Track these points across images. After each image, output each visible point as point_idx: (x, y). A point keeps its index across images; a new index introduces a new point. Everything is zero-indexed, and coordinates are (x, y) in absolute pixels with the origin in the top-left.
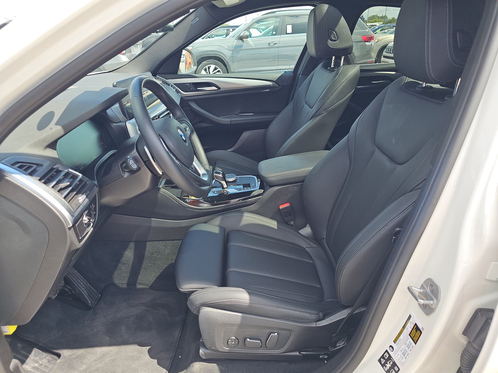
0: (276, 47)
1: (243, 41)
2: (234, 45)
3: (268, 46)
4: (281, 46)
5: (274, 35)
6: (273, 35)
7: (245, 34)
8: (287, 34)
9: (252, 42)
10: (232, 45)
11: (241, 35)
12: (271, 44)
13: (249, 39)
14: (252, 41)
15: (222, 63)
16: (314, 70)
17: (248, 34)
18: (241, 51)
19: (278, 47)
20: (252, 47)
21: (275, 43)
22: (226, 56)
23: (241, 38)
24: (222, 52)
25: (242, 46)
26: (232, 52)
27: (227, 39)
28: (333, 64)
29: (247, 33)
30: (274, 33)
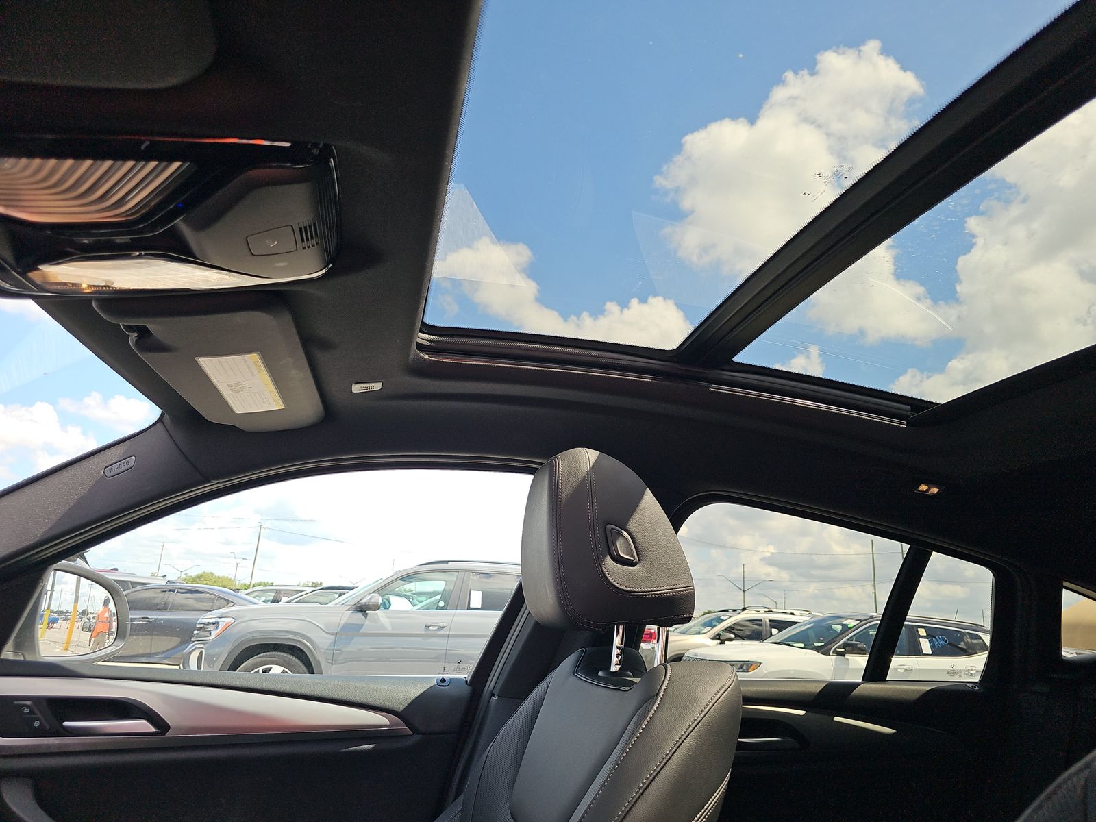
0: (443, 636)
1: (366, 616)
2: (343, 621)
3: (423, 632)
4: (454, 633)
5: (442, 608)
6: (438, 608)
7: (373, 601)
8: (469, 608)
9: (387, 620)
10: (339, 621)
11: (363, 601)
12: (431, 628)
13: (380, 612)
14: (388, 618)
15: (302, 661)
16: (548, 679)
17: (381, 601)
18: (356, 638)
19: (448, 636)
20: (387, 630)
21: (441, 625)
22: (318, 647)
23: (362, 609)
24: (309, 635)
25: (363, 625)
26: (333, 637)
27: (330, 607)
28: (615, 660)
29: (378, 599)
30: (442, 604)
